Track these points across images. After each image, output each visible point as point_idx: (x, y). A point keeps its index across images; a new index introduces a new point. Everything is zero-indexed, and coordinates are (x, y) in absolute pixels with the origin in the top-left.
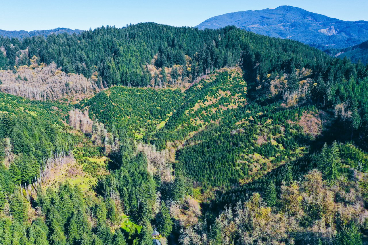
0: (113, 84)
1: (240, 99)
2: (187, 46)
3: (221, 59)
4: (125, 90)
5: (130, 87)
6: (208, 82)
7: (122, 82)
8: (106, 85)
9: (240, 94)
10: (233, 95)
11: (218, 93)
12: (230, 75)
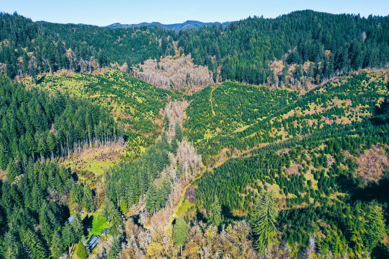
0: (228, 79)
1: (363, 112)
2: (333, 39)
3: (360, 58)
4: (235, 86)
5: (244, 84)
6: (335, 85)
7: (236, 78)
8: (221, 79)
9: (367, 106)
10: (354, 106)
11: (331, 101)
12: (367, 80)
